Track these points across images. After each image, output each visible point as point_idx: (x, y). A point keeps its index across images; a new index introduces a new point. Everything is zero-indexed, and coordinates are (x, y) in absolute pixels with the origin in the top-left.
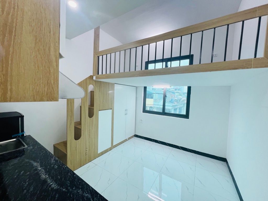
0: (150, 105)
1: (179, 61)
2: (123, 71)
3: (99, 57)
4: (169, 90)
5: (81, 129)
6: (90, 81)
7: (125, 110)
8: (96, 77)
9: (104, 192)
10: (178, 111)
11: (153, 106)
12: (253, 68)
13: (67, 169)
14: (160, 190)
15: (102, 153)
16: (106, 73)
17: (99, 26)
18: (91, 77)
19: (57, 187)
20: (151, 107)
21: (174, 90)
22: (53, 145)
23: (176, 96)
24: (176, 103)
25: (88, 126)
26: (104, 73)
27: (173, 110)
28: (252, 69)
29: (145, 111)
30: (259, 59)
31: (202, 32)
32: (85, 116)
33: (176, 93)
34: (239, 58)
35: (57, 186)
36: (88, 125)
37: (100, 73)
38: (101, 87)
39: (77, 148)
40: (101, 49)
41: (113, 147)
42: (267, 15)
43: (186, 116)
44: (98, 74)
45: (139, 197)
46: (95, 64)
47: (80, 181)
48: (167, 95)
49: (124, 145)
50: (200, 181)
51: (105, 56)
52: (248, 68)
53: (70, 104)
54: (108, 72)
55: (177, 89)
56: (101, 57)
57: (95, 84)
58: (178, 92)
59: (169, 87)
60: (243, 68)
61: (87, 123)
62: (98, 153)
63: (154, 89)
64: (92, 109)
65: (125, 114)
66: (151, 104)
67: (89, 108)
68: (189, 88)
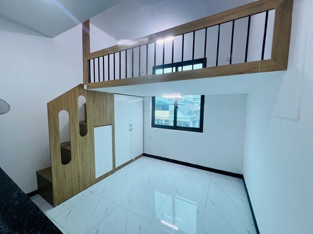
0: (165, 118)
1: (192, 66)
2: (119, 79)
3: (89, 60)
4: (188, 100)
5: (70, 151)
6: (79, 91)
7: (129, 125)
8: (88, 86)
9: (99, 225)
10: (197, 124)
11: (169, 119)
12: (260, 72)
13: (31, 205)
14: (174, 214)
15: (102, 178)
16: (99, 81)
17: (89, 20)
18: (81, 86)
19: (9, 231)
20: (167, 121)
21: (193, 100)
22: (35, 172)
23: (195, 107)
24: (195, 114)
25: (79, 147)
26: (97, 80)
27: (192, 123)
28: (259, 74)
29: (154, 125)
30: (266, 61)
31: (205, 29)
32: (75, 134)
33: (195, 103)
34: (246, 61)
35: (8, 229)
36: (80, 145)
37: (92, 81)
38: (96, 98)
39: (66, 174)
40: (92, 51)
41: (115, 169)
42: (274, 9)
43: (200, 130)
44: (89, 82)
45: (140, 227)
46: (85, 70)
47: (43, 220)
48: (178, 106)
49: (129, 166)
50: (212, 202)
51: (96, 60)
52: (254, 72)
53: (53, 121)
54: (101, 80)
55: (197, 99)
56: (92, 61)
57: (87, 94)
58: (198, 102)
59: (181, 96)
60: (250, 72)
61: (79, 143)
62: (96, 178)
63: (170, 99)
64: (85, 125)
65: (130, 130)
66: (167, 117)
67: (80, 124)
68: (203, 97)
